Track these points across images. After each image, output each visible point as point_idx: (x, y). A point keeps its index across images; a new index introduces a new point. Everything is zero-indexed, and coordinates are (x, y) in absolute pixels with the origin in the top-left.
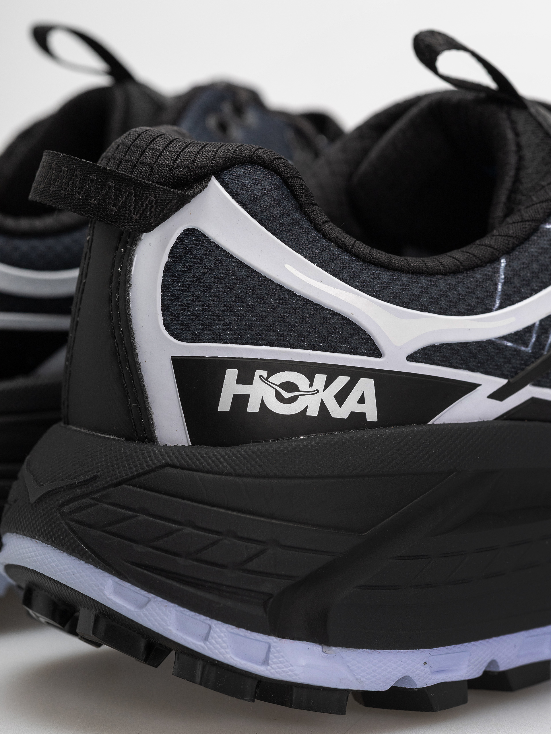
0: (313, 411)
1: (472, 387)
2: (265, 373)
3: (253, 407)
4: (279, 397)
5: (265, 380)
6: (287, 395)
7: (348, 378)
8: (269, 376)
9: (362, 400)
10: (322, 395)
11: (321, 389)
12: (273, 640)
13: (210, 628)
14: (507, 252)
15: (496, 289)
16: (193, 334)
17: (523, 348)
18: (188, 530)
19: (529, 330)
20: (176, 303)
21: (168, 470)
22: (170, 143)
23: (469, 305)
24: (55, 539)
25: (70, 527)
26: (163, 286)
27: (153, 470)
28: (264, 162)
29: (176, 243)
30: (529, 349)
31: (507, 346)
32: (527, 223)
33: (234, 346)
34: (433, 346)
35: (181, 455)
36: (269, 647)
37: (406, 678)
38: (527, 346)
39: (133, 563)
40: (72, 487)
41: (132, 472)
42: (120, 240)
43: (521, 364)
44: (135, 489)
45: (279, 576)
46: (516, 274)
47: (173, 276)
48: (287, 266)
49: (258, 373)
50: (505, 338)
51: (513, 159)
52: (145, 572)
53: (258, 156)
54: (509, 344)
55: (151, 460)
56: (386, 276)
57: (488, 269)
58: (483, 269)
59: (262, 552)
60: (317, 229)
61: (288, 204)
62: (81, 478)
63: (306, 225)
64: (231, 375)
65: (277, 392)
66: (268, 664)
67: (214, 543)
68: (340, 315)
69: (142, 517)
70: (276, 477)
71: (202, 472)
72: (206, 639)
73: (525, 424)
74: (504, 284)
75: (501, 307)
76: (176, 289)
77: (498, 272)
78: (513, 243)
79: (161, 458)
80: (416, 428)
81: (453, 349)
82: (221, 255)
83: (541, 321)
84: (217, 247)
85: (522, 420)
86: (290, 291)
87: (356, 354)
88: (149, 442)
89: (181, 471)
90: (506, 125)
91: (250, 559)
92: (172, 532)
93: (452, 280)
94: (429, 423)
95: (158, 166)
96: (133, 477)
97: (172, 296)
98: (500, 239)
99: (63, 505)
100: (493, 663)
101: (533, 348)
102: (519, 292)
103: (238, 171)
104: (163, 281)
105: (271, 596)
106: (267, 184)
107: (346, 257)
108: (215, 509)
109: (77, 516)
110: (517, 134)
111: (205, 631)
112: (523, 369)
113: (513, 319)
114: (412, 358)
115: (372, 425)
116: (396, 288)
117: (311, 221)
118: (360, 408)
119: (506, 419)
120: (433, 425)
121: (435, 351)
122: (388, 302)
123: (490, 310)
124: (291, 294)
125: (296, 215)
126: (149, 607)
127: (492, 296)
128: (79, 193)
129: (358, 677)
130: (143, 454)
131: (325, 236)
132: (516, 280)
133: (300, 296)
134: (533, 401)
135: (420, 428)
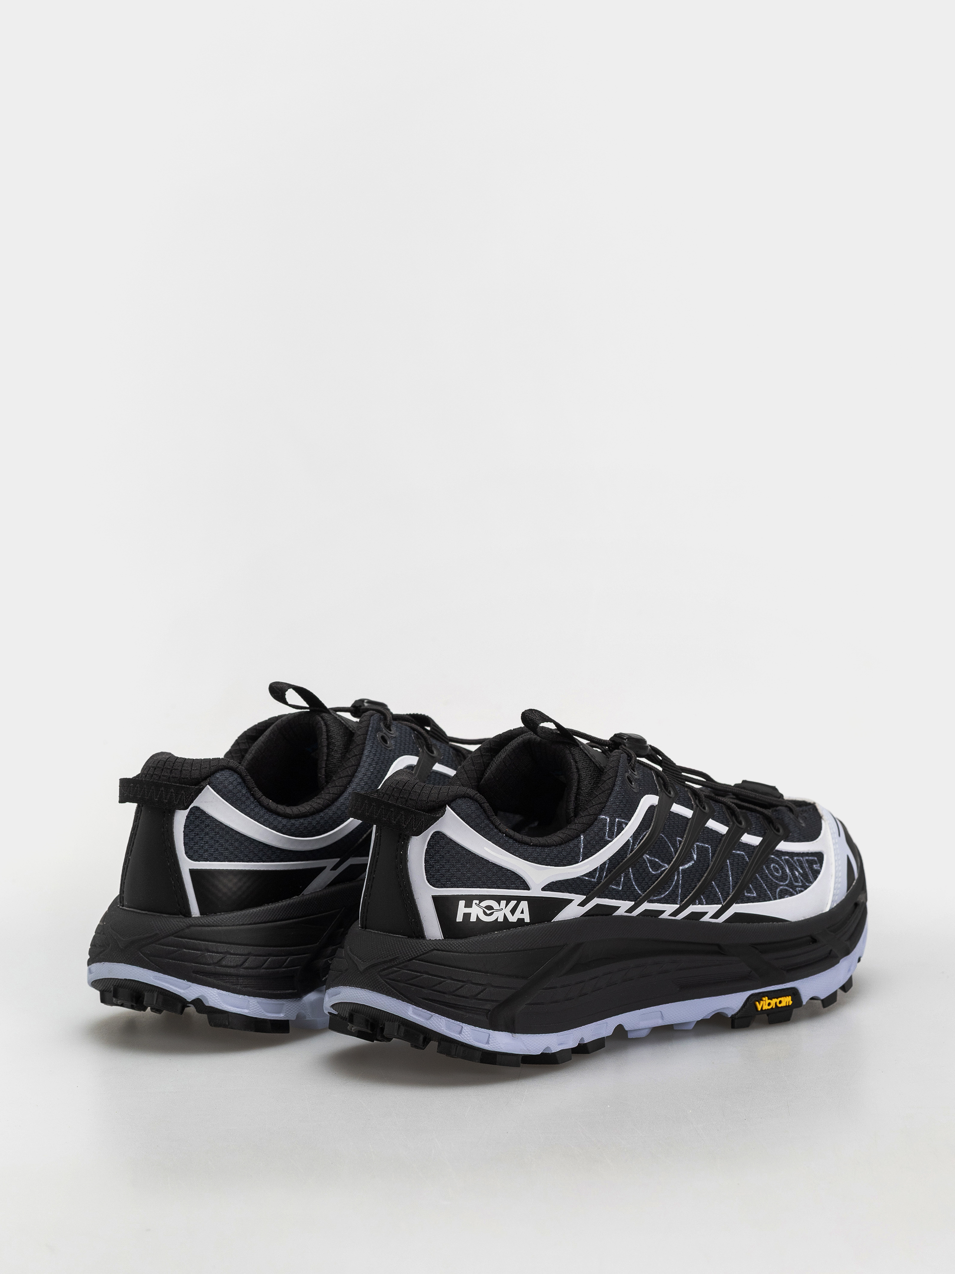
0: (501, 919)
1: (570, 901)
2: (477, 902)
3: (473, 919)
4: (485, 913)
5: (478, 905)
6: (488, 912)
7: (516, 901)
8: (479, 903)
9: (522, 912)
10: (505, 911)
11: (504, 908)
12: (491, 1031)
13: (462, 1027)
14: (583, 832)
15: (580, 851)
16: (442, 884)
17: (593, 880)
18: (449, 981)
19: (595, 870)
20: (432, 869)
21: (435, 952)
22: (423, 788)
23: (568, 861)
24: (378, 988)
25: (386, 982)
26: (425, 860)
27: (427, 953)
28: (471, 796)
29: (430, 839)
30: (595, 880)
31: (585, 879)
32: (592, 816)
33: (462, 889)
34: (553, 882)
35: (440, 944)
36: (489, 1035)
37: (548, 1048)
38: (595, 879)
39: (423, 999)
40: (385, 962)
41: (417, 954)
42: (400, 837)
43: (592, 887)
44: (420, 962)
45: (493, 1001)
46: (589, 843)
47: (430, 855)
48: (485, 848)
49: (475, 902)
50: (584, 875)
51: (575, 776)
52: (430, 1002)
53: (468, 794)
54: (587, 878)
55: (426, 947)
56: (530, 849)
57: (575, 842)
58: (573, 841)
59: (484, 989)
60: (497, 828)
61: (483, 817)
62: (390, 958)
63: (491, 826)
64: (462, 903)
65: (484, 911)
66: (489, 1044)
67: (462, 987)
68: (510, 870)
69: (425, 976)
70: (487, 953)
71: (452, 952)
72: (460, 1033)
73: (595, 917)
74: (583, 849)
75: (582, 861)
76: (431, 862)
77: (580, 842)
78: (586, 827)
79: (431, 946)
80: (546, 924)
81: (561, 883)
82: (453, 844)
83: (600, 865)
84: (451, 840)
85: (593, 915)
86: (486, 860)
87: (518, 889)
88: (422, 938)
89: (442, 952)
90: (569, 756)
91: (479, 993)
92: (441, 983)
93: (559, 848)
94: (552, 921)
95: (420, 801)
96: (418, 956)
97: (430, 865)
98: (580, 825)
99: (381, 971)
100: (582, 1039)
101: (597, 879)
102: (591, 852)
103: (459, 801)
104: (425, 858)
105: (489, 1010)
106: (473, 808)
107: (511, 841)
108: (461, 970)
109: (391, 976)
110: (576, 762)
111: (460, 1029)
112: (593, 890)
113: (588, 866)
114: (543, 889)
115: (527, 924)
116: (535, 855)
117: (493, 824)
118: (522, 916)
119: (585, 916)
120: (554, 921)
121: (554, 885)
122: (532, 862)
123: (578, 862)
124: (487, 861)
125: (487, 822)
126: (432, 1019)
127: (578, 855)
128: (385, 818)
129: (528, 1048)
130: (421, 945)
131: (500, 831)
132: (588, 846)
133: (491, 862)
134: (598, 906)
135: (549, 924)
